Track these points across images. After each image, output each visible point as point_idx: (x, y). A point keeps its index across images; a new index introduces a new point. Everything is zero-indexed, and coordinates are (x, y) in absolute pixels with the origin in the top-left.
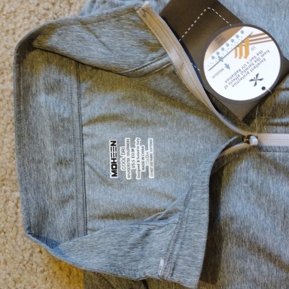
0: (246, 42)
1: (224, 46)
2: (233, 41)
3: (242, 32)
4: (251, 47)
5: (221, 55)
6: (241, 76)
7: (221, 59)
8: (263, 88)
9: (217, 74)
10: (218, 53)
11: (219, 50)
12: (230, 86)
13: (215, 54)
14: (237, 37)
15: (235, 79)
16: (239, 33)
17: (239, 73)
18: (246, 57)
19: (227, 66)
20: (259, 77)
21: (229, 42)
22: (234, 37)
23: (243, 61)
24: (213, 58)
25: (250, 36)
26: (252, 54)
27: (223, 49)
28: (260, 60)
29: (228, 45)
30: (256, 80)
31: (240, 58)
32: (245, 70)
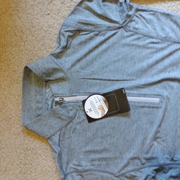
0: (103, 109)
1: (104, 102)
2: (104, 105)
3: (106, 109)
4: (101, 110)
5: (101, 101)
6: (93, 106)
7: (99, 101)
8: (87, 112)
9: (95, 99)
10: (102, 100)
11: (103, 101)
12: (90, 102)
13: (102, 99)
14: (105, 107)
15: (92, 104)
16: (106, 108)
17: (94, 105)
18: (98, 108)
19: (97, 102)
20: (91, 111)
21: (104, 104)
22: (105, 106)
23: (97, 107)
24: (101, 98)
25: (104, 111)
26: (99, 110)
27: (103, 102)
28: (96, 112)
29: (103, 104)
30: (90, 110)
31: (99, 107)
32: (94, 107)
